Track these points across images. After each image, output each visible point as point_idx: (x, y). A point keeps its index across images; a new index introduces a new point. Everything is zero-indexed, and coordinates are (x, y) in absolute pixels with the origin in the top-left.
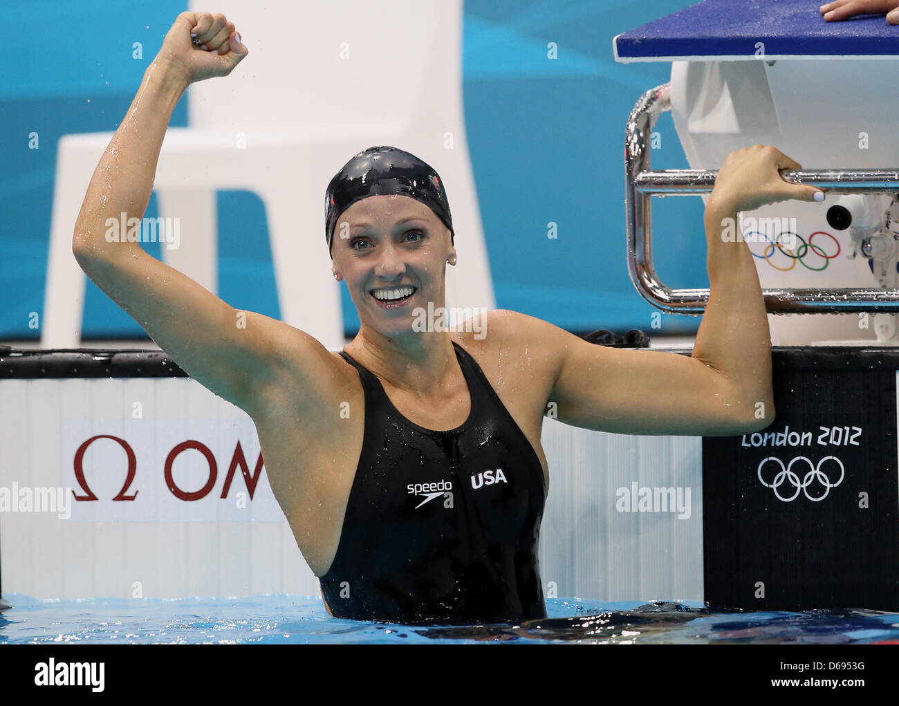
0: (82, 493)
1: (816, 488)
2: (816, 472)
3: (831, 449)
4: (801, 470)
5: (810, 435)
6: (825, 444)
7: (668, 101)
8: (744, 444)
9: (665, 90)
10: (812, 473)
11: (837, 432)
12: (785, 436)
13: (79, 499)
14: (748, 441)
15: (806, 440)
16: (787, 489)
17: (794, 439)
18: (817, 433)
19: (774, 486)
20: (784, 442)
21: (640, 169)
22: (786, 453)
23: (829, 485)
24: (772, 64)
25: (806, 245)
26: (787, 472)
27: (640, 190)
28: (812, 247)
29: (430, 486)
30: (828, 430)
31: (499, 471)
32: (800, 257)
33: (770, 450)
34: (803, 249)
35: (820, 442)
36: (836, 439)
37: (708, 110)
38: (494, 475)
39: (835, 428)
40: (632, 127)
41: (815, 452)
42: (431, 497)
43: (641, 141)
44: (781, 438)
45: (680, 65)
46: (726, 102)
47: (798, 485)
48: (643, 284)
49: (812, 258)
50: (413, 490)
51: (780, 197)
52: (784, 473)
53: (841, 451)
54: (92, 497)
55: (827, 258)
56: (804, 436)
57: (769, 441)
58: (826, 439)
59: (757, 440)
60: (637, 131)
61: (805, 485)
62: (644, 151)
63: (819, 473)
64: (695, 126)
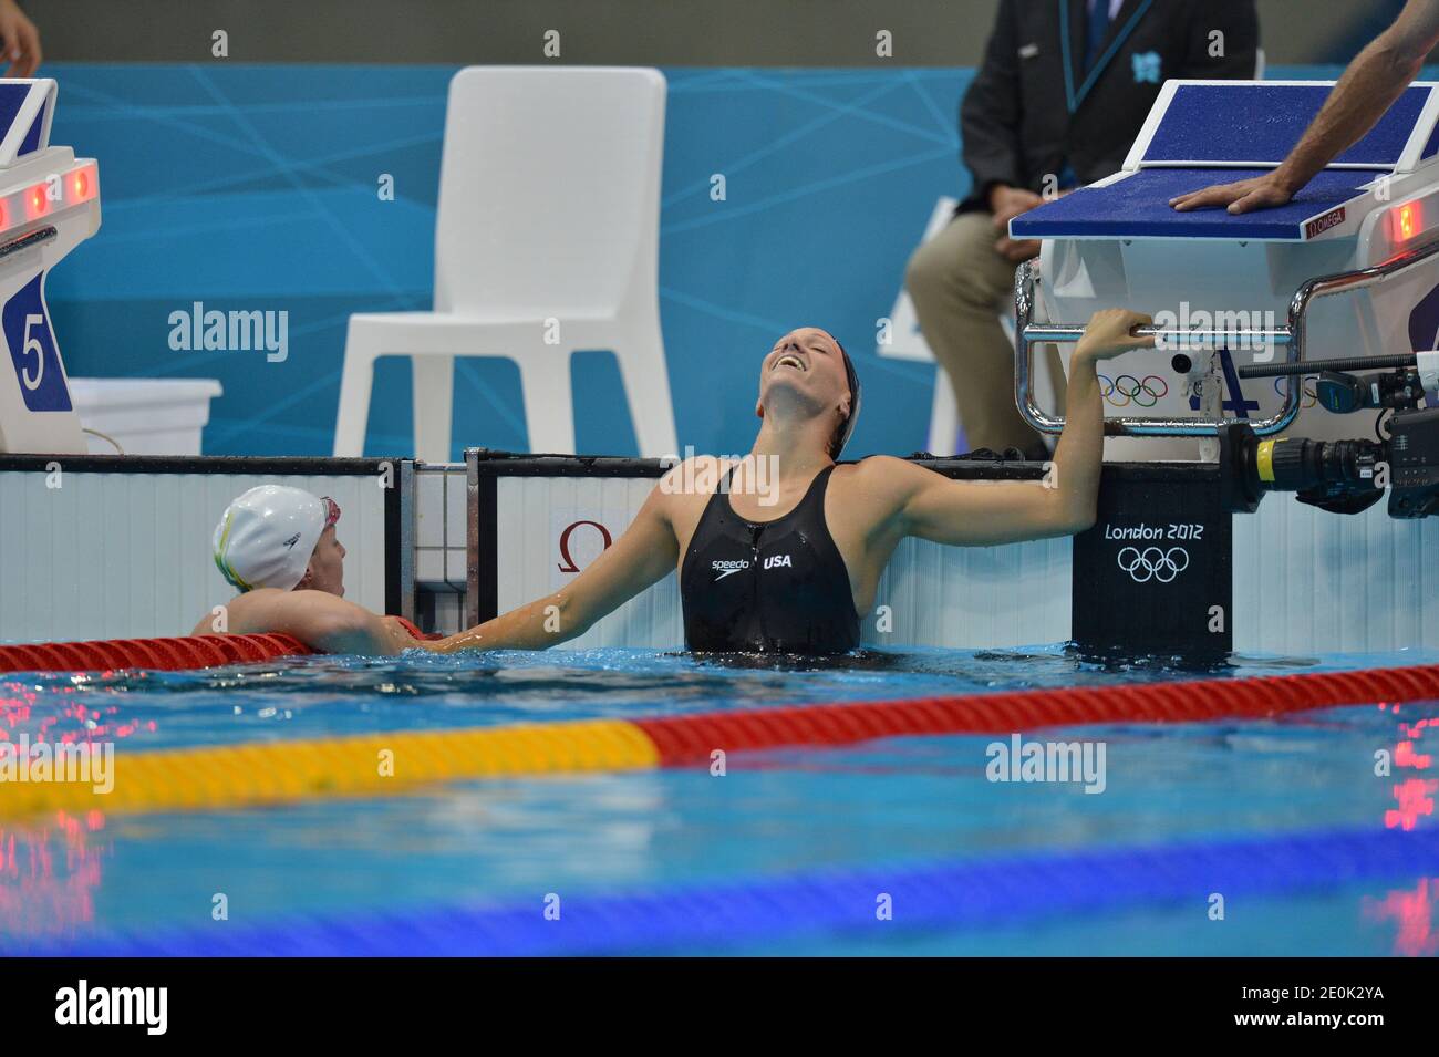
0: (568, 567)
1: (1165, 572)
2: (1165, 559)
3: (1178, 542)
4: (1153, 557)
5: (1161, 530)
6: (1173, 537)
7: (1038, 271)
8: (1107, 537)
9: (1035, 264)
10: (1163, 560)
11: (1183, 529)
12: (1141, 531)
13: (563, 570)
14: (1110, 534)
15: (1158, 534)
16: (1141, 572)
17: (1148, 533)
18: (1167, 529)
19: (1131, 570)
20: (1140, 536)
21: (1027, 324)
22: (1141, 544)
23: (1176, 570)
24: (1128, 243)
25: (1140, 387)
26: (1141, 559)
27: (1028, 337)
28: (1145, 387)
29: (730, 564)
30: (1176, 527)
31: (787, 557)
32: (1134, 396)
33: (1128, 541)
34: (1137, 390)
35: (1169, 536)
36: (1182, 534)
37: (1069, 280)
38: (782, 560)
39: (1182, 526)
40: (1020, 291)
41: (1165, 544)
42: (729, 572)
43: (1027, 301)
44: (1138, 533)
45: (1047, 243)
46: (1083, 272)
47: (1151, 569)
48: (1028, 412)
49: (1143, 397)
50: (716, 565)
51: (1134, 347)
52: (1139, 560)
53: (1185, 543)
54: (574, 569)
55: (1156, 397)
56: (1157, 531)
57: (1128, 535)
58: (1175, 534)
59: (1117, 534)
60: (1024, 294)
61: (1156, 570)
62: (1030, 308)
63: (1168, 560)
64: (1059, 292)
